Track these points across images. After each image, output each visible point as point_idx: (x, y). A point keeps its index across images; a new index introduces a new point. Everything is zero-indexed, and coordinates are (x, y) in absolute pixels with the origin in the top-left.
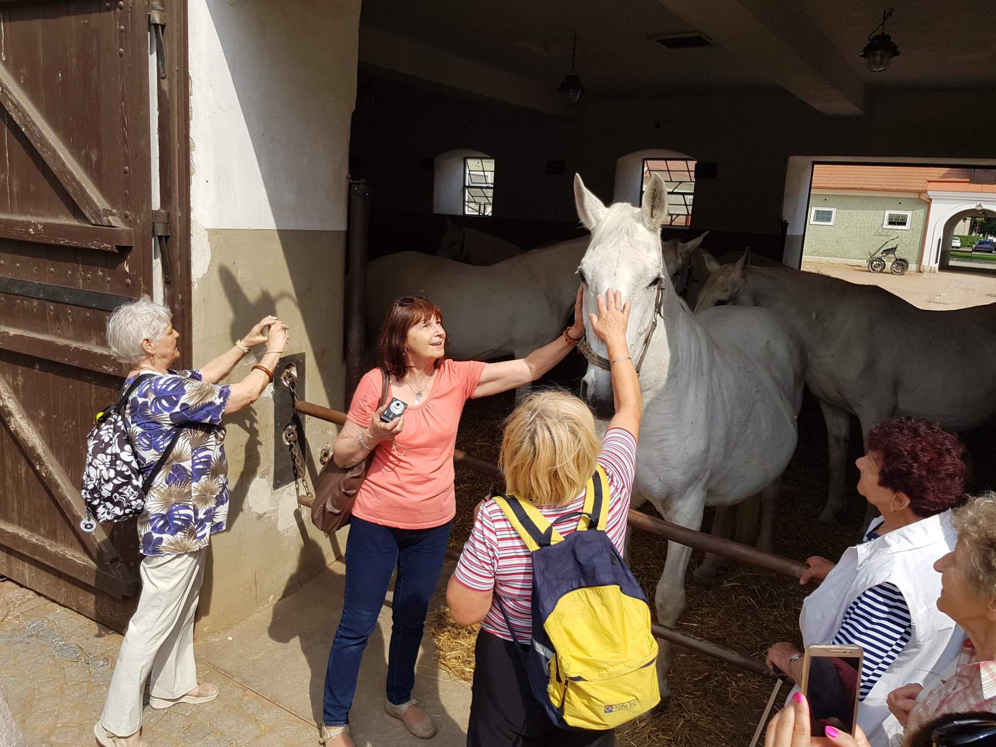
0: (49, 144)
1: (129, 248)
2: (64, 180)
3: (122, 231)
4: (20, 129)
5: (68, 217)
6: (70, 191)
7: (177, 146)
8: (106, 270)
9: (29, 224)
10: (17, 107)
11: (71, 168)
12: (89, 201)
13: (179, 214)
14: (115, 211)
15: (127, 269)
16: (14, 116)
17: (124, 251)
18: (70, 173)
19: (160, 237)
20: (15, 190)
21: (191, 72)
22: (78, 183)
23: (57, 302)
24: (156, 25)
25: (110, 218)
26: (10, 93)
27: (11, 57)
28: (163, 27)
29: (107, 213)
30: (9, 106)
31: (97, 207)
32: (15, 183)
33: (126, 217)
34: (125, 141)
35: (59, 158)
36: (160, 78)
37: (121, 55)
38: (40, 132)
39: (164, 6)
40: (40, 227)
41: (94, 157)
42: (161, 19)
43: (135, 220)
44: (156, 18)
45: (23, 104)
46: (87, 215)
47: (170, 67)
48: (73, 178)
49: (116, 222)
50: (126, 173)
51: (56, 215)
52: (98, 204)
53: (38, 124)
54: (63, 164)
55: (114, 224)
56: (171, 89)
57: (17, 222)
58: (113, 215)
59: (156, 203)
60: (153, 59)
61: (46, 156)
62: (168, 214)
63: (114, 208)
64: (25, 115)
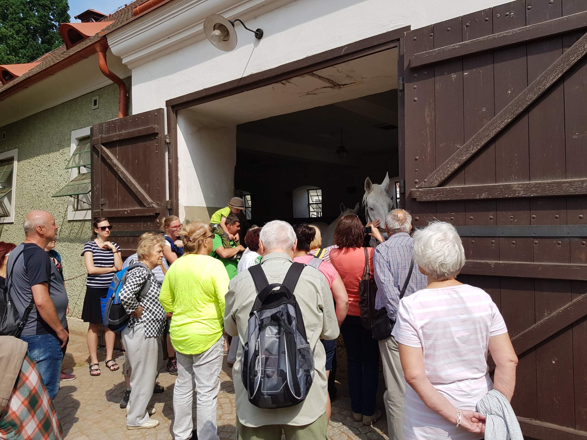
0: (133, 183)
1: (160, 213)
2: (137, 194)
3: (157, 208)
4: (122, 180)
5: (138, 207)
6: (139, 197)
7: (174, 179)
8: (151, 223)
9: (125, 211)
10: (122, 172)
11: (140, 190)
12: (146, 200)
13: (175, 201)
14: (154, 202)
15: (158, 221)
16: (121, 175)
17: (157, 215)
18: (140, 192)
19: (169, 209)
20: (120, 200)
21: (178, 156)
22: (142, 195)
23: (133, 236)
24: (168, 143)
25: (153, 204)
26: (120, 169)
27: (120, 157)
28: (170, 143)
29: (152, 203)
30: (119, 173)
31: (149, 202)
32: (120, 198)
33: (158, 204)
34: (158, 179)
35: (136, 187)
36: (169, 159)
37: (157, 153)
38: (130, 180)
39: (170, 137)
40: (129, 211)
41: (147, 186)
42: (169, 141)
43: (161, 204)
44: (168, 141)
45: (124, 171)
46: (145, 205)
47: (172, 155)
48: (141, 193)
49: (154, 205)
50: (158, 189)
51: (134, 206)
52: (149, 201)
53: (129, 177)
54: (137, 189)
55: (154, 206)
56: (172, 162)
57: (121, 210)
58: (154, 204)
59: (168, 198)
60: (167, 154)
61: (132, 187)
62: (172, 202)
63: (154, 201)
64: (124, 175)
